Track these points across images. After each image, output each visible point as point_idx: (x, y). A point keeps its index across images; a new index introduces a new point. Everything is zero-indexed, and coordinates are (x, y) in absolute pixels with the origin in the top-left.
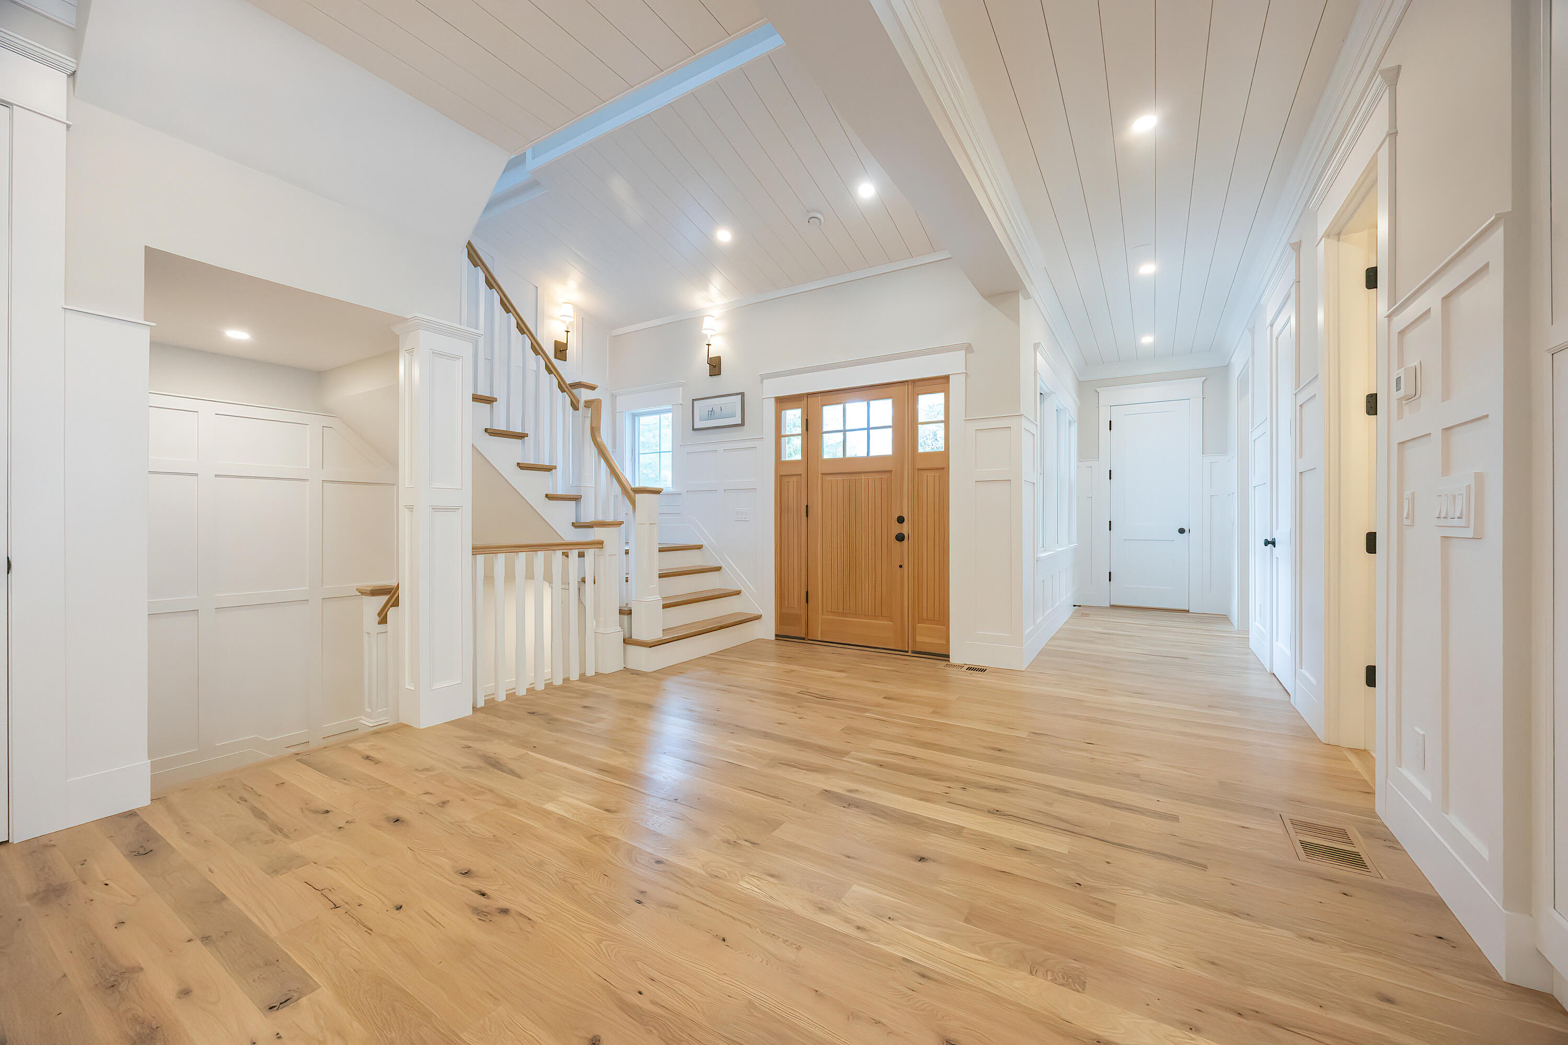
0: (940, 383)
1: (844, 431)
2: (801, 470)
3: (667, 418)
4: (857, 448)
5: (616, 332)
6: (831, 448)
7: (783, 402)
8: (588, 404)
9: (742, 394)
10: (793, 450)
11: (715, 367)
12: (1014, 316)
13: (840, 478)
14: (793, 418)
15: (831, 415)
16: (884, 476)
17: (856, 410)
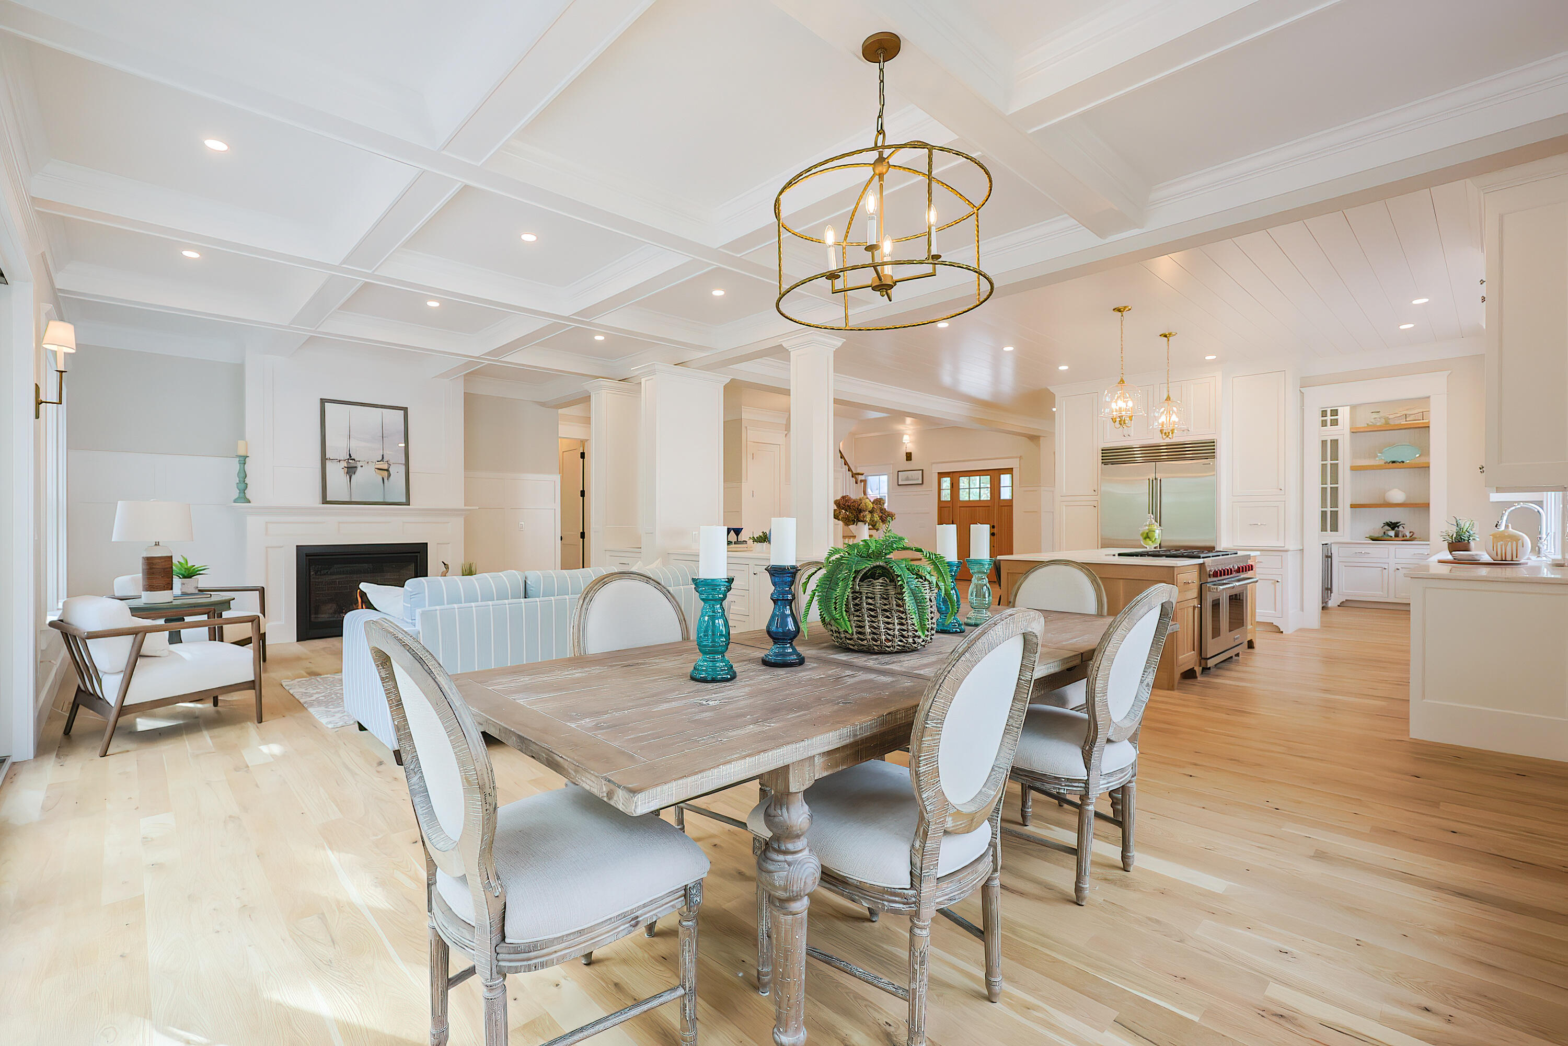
0: (1009, 471)
1: (969, 489)
2: (950, 505)
3: (884, 478)
4: (974, 497)
5: (857, 436)
6: (963, 496)
7: (941, 475)
8: (861, 481)
9: (922, 470)
10: (946, 496)
11: (909, 457)
12: (1038, 446)
13: (968, 508)
14: (946, 483)
15: (963, 482)
16: (987, 508)
17: (976, 480)
